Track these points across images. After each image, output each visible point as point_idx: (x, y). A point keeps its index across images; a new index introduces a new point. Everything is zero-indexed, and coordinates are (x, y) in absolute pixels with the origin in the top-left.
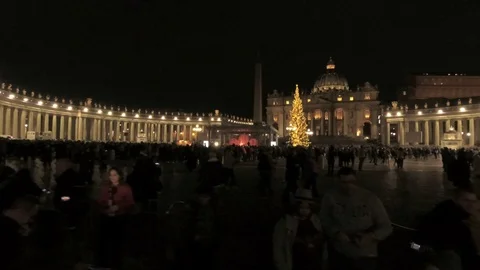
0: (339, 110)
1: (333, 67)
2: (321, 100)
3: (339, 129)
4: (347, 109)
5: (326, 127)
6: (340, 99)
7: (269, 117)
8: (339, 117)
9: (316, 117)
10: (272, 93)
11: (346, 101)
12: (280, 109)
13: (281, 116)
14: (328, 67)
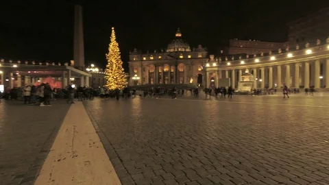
0: (181, 65)
1: (180, 35)
2: (169, 57)
3: (181, 79)
4: (186, 64)
5: (172, 77)
6: (181, 57)
7: (131, 69)
8: (181, 70)
9: (165, 70)
10: (133, 51)
11: (185, 58)
12: (138, 64)
13: (140, 69)
14: (177, 35)
